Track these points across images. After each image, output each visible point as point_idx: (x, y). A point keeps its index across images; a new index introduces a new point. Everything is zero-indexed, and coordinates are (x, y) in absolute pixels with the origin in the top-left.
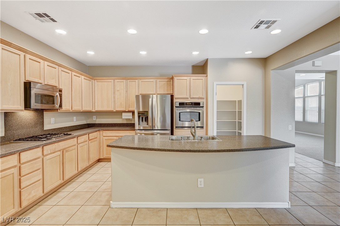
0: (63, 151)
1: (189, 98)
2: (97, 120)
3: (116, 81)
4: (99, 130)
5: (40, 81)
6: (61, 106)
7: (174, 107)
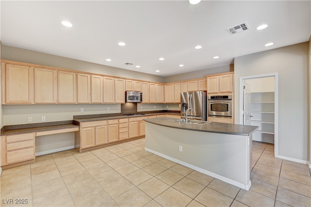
0: (139, 122)
1: (219, 93)
2: (169, 108)
3: (175, 84)
4: (165, 114)
5: (132, 90)
6: (141, 100)
7: (207, 100)
